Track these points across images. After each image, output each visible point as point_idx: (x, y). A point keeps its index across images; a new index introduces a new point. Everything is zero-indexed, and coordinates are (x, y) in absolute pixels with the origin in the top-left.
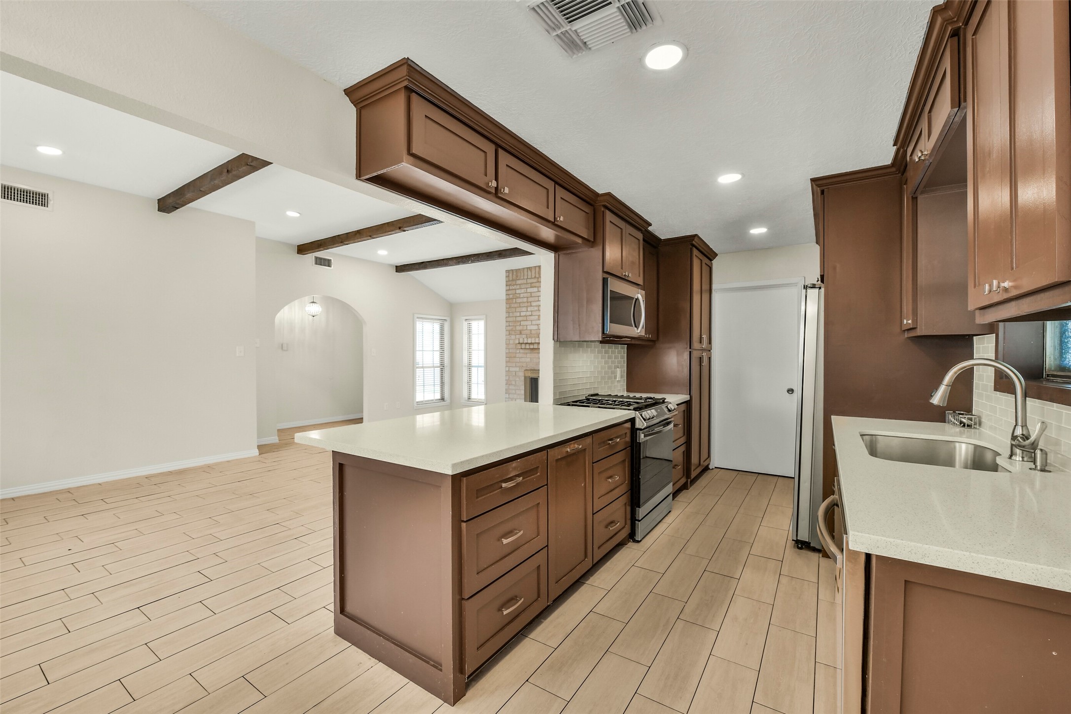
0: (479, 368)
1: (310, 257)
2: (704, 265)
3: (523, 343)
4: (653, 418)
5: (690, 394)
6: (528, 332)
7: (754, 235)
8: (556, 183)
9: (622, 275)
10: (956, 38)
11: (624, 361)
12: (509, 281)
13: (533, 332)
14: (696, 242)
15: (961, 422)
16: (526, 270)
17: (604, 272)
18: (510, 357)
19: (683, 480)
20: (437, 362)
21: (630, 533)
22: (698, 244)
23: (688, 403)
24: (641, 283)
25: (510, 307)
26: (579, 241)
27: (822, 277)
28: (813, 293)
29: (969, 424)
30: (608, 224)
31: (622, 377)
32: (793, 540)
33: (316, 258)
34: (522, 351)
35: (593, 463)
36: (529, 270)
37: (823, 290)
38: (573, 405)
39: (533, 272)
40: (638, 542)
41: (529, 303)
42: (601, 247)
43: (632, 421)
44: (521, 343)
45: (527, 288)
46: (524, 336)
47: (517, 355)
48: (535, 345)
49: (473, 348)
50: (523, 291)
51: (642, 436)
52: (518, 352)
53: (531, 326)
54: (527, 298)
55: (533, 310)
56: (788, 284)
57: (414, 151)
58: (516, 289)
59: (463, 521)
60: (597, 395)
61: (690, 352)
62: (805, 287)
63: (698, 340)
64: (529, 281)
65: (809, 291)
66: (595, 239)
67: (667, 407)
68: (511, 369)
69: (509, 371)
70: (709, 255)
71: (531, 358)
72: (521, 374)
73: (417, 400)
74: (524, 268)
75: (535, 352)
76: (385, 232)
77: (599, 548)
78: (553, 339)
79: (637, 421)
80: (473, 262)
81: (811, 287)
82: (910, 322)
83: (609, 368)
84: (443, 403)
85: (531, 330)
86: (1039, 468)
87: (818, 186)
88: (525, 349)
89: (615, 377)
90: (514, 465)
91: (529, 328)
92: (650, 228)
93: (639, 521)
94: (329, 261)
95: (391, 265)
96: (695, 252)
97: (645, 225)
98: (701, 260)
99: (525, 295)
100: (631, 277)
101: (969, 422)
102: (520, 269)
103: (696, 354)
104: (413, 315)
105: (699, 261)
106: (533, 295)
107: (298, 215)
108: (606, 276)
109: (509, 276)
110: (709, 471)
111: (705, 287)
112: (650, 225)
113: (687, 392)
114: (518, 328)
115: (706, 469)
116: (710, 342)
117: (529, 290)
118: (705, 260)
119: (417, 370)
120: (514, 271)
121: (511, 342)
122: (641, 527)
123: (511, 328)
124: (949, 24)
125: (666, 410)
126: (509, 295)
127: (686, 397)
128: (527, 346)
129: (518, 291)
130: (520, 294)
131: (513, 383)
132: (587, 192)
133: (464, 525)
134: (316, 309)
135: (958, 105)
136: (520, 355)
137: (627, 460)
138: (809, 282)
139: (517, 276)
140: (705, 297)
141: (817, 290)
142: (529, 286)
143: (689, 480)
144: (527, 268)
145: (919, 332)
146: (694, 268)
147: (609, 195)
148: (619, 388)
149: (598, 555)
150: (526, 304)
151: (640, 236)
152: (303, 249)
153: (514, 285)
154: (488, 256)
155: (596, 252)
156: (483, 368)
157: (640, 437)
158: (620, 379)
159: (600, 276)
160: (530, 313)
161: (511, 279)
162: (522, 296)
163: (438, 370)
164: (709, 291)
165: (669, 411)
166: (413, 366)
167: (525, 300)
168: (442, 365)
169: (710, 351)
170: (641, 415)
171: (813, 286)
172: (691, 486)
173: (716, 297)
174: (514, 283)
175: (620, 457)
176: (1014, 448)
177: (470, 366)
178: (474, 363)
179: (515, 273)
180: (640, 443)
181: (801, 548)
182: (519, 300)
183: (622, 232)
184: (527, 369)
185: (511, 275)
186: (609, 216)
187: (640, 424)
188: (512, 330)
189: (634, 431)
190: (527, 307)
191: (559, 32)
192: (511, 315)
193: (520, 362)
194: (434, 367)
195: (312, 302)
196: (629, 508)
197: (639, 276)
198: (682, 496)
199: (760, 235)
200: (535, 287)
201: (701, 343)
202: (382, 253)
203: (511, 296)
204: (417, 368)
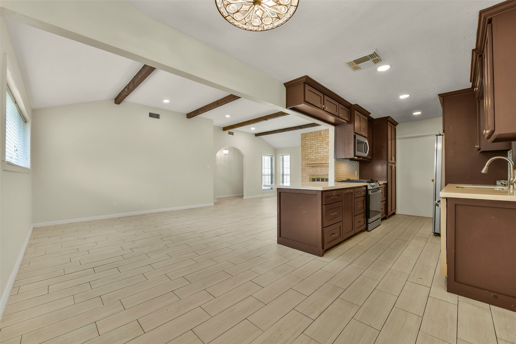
0: (287, 176)
1: (227, 132)
2: (392, 128)
3: (309, 164)
4: (374, 186)
5: (387, 181)
6: (311, 159)
7: (415, 115)
8: (339, 103)
9: (360, 133)
10: (481, 57)
11: (358, 168)
12: (302, 138)
13: (313, 159)
14: (389, 119)
15: (502, 184)
16: (310, 133)
17: (354, 133)
18: (303, 170)
19: (384, 216)
20: (270, 173)
21: (366, 228)
22: (390, 120)
23: (386, 184)
24: (367, 136)
25: (303, 149)
26: (345, 122)
27: (444, 131)
28: (440, 138)
29: (505, 184)
30: (356, 115)
31: (357, 174)
32: (433, 233)
33: (229, 132)
34: (308, 167)
35: (355, 198)
36: (311, 133)
37: (444, 136)
38: (342, 182)
39: (313, 134)
40: (369, 231)
41: (311, 147)
42: (353, 124)
43: (366, 186)
44: (308, 164)
45: (310, 141)
46: (309, 161)
47: (306, 169)
48: (314, 164)
49: (285, 167)
50: (308, 142)
51: (370, 192)
52: (307, 168)
53: (312, 157)
54: (311, 145)
55: (313, 150)
56: (431, 135)
57: (306, 100)
58: (305, 142)
59: (324, 205)
60: (350, 179)
61: (387, 164)
62: (437, 135)
63: (390, 159)
64: (311, 138)
65: (438, 136)
66: (351, 121)
67: (379, 184)
68: (304, 175)
69: (302, 176)
70: (395, 124)
71: (312, 170)
72: (308, 177)
73: (263, 189)
74: (309, 133)
75: (314, 167)
76: (259, 121)
77: (356, 228)
78: (334, 158)
79: (368, 186)
80: (288, 131)
81: (439, 135)
82: (478, 146)
83: (353, 170)
84: (272, 190)
85: (312, 158)
86: (515, 189)
87: (441, 97)
88: (310, 166)
89: (355, 174)
90: (334, 192)
91: (311, 157)
92: (370, 115)
93: (369, 223)
94: (233, 133)
95: (254, 134)
96: (389, 123)
97: (368, 114)
98: (391, 126)
99: (310, 144)
100: (363, 133)
101: (505, 183)
102: (307, 133)
103: (389, 164)
104: (261, 153)
105: (390, 127)
106: (313, 144)
107: (230, 116)
108: (355, 134)
109: (302, 136)
110: (395, 215)
111: (393, 137)
112: (370, 114)
113: (386, 180)
114: (307, 158)
115: (394, 214)
116: (395, 160)
117: (311, 142)
118: (393, 126)
119: (263, 176)
120: (305, 134)
121: (304, 164)
122: (370, 226)
123: (303, 158)
124: (478, 54)
125: (378, 185)
126: (302, 144)
127: (386, 182)
128: (311, 165)
129: (306, 142)
130: (307, 143)
131: (305, 181)
132: (348, 104)
133: (324, 206)
134: (226, 152)
135: (482, 77)
136: (308, 169)
137: (365, 201)
138: (438, 133)
139: (306, 136)
140: (393, 141)
141: (442, 136)
142: (311, 140)
143: (387, 216)
144: (310, 132)
145: (481, 150)
146: (389, 130)
147: (357, 105)
148: (357, 178)
149: (356, 232)
150: (310, 148)
151: (366, 118)
152: (225, 129)
153: (304, 140)
154: (294, 128)
155: (351, 126)
156: (289, 176)
157: (369, 192)
158: (357, 175)
159: (353, 134)
160: (312, 151)
161: (303, 137)
162: (308, 144)
163: (270, 176)
164: (395, 139)
165: (380, 185)
166: (262, 175)
167: (310, 146)
168: (272, 175)
169: (395, 164)
170: (370, 185)
171: (440, 135)
172: (388, 219)
173: (398, 141)
174: (305, 139)
175: (362, 199)
176: (510, 185)
177: (283, 175)
178: (285, 173)
179: (305, 135)
180: (369, 195)
181: (436, 236)
182: (307, 146)
183: (360, 118)
184: (311, 175)
185: (303, 136)
186: (356, 112)
187: (369, 188)
188: (304, 159)
189: (367, 190)
190: (310, 149)
191: (353, 66)
192: (303, 152)
193: (307, 172)
194: (268, 175)
195: (225, 149)
196: (365, 219)
197: (366, 133)
198: (385, 221)
199: (418, 115)
200: (314, 140)
201: (391, 160)
202: (253, 129)
203: (303, 144)
204: (263, 175)
